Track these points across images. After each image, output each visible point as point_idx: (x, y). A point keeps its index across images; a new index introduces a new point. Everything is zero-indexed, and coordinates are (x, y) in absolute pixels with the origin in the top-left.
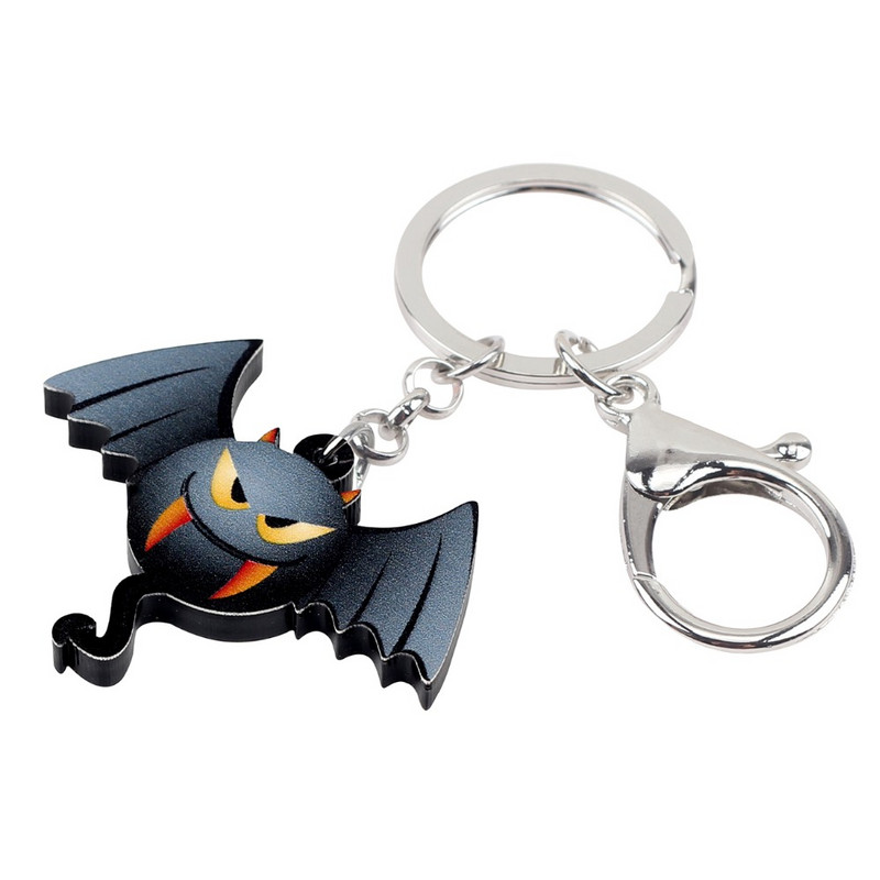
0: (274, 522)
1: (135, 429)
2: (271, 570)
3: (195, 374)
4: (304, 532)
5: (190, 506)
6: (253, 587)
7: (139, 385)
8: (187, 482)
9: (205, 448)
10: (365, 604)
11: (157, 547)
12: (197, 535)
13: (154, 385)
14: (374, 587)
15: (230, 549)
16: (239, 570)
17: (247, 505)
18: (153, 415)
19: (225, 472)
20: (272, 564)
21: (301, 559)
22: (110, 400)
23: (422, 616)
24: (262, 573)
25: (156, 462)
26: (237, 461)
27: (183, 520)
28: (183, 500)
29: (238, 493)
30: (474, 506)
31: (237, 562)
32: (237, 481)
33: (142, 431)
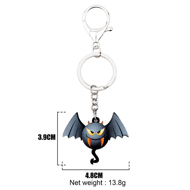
0: (99, 132)
1: (76, 134)
2: (103, 138)
3: (75, 122)
4: (102, 131)
5: (89, 138)
6: (104, 142)
7: (71, 129)
8: (86, 136)
9: (84, 130)
10: (115, 134)
11: (91, 146)
12: (93, 141)
13: (73, 127)
14: (114, 131)
15: (98, 139)
16: (101, 141)
17: (94, 133)
18: (76, 131)
19: (89, 131)
20: (103, 137)
21: (105, 134)
22: (71, 133)
23: (121, 130)
24: (103, 139)
25: (82, 136)
26: (89, 129)
27: (90, 140)
28: (88, 138)
29: (92, 133)
30: (114, 113)
31: (100, 140)
32: (91, 131)
33: (77, 134)
